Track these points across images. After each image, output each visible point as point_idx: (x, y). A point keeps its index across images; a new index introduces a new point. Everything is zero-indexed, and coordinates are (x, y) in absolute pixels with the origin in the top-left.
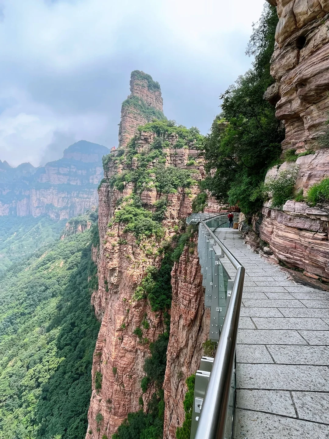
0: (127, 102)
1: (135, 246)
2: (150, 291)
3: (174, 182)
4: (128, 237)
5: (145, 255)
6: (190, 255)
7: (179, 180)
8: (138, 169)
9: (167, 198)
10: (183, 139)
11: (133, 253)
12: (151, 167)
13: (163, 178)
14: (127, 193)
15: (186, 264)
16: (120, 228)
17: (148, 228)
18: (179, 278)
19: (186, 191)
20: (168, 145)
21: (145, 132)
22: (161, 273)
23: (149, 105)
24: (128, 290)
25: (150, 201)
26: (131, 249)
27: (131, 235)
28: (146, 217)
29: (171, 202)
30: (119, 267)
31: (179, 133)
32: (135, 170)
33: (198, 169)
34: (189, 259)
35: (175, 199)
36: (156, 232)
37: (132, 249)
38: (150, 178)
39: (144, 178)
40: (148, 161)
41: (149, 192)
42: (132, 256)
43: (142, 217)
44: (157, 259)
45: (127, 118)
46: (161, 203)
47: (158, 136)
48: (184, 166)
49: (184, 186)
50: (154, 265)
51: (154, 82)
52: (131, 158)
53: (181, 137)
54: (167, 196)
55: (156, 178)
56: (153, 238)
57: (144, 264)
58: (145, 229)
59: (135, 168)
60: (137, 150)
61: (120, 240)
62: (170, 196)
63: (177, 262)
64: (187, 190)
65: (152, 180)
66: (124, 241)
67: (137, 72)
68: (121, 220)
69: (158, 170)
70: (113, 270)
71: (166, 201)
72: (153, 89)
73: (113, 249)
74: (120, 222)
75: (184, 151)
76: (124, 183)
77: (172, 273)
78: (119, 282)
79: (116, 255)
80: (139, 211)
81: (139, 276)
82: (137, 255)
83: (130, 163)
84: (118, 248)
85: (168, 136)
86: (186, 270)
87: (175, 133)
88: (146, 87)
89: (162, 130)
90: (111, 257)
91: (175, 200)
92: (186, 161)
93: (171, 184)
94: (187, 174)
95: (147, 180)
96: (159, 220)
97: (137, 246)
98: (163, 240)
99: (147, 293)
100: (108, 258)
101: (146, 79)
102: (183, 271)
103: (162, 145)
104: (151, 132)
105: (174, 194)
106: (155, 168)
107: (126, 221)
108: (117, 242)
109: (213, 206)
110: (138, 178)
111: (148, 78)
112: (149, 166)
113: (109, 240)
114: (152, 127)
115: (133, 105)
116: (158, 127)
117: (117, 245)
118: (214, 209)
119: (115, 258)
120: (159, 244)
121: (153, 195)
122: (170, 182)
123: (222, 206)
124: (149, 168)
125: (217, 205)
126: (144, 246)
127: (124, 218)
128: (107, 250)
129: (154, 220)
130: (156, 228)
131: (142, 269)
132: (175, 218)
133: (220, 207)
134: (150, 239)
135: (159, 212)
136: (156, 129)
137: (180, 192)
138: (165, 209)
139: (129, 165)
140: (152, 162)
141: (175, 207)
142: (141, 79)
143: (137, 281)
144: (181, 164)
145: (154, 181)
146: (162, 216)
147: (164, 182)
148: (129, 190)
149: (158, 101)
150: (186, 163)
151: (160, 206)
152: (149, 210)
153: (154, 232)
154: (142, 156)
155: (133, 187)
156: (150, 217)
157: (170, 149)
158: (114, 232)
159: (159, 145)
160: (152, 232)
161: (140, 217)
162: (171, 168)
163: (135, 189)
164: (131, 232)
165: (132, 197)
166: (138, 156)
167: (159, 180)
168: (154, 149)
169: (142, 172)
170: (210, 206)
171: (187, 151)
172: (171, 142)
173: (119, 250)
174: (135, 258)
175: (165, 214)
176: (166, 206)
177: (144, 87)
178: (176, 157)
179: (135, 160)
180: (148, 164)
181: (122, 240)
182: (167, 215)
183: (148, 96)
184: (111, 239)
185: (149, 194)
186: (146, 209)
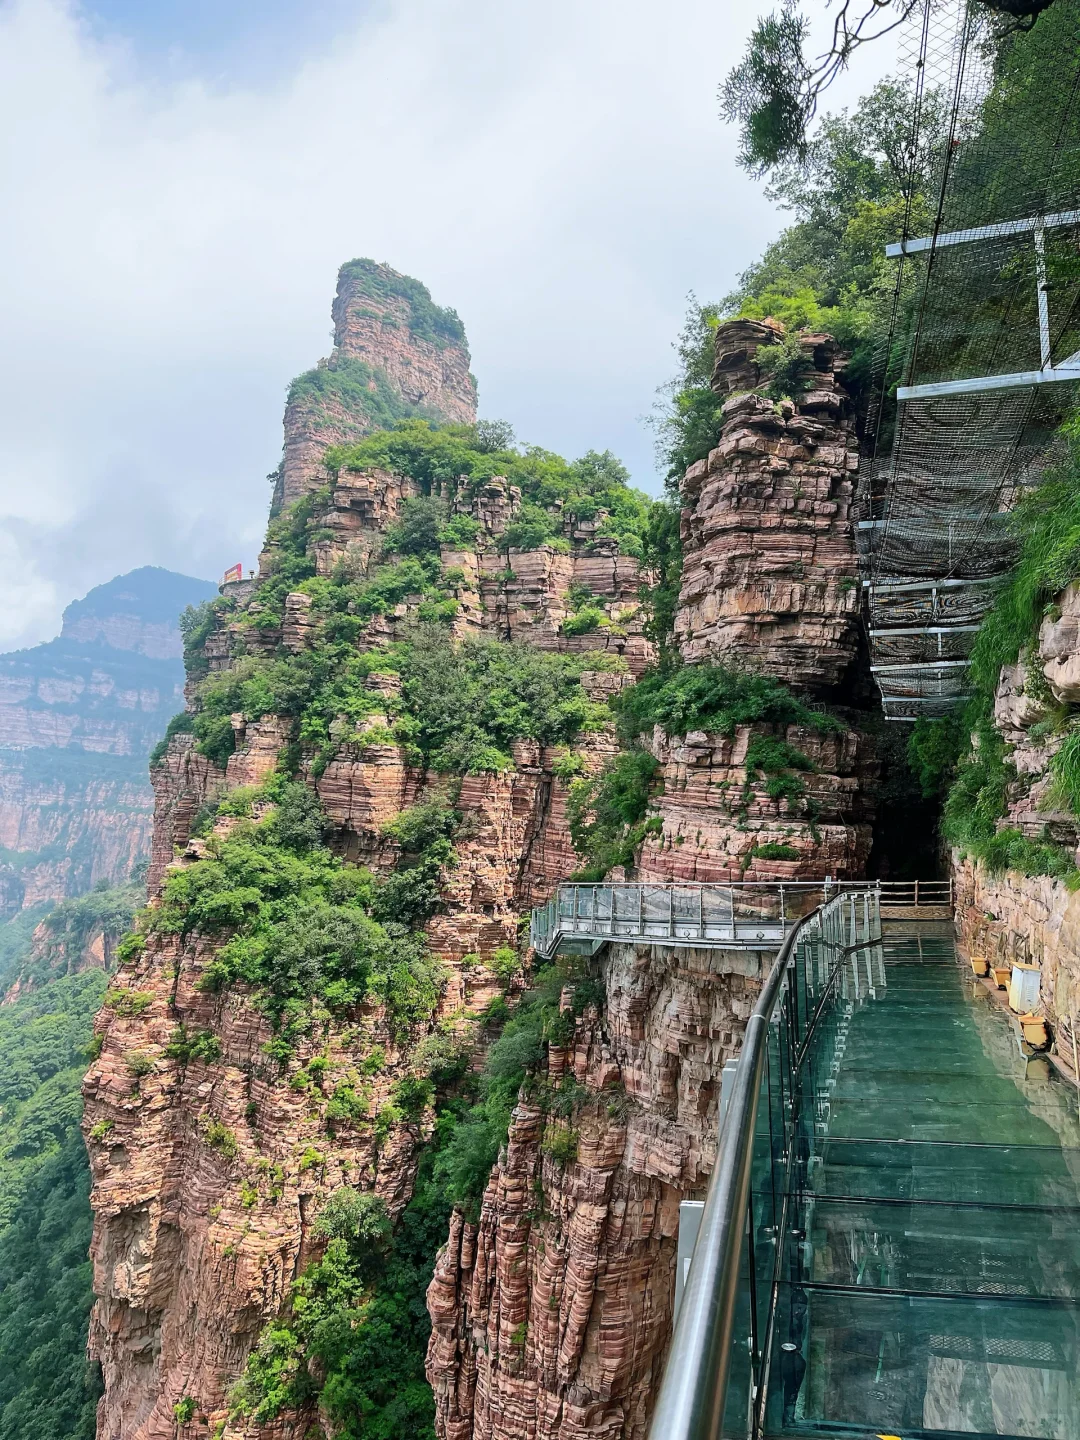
0: (313, 378)
1: (263, 1074)
2: (337, 1361)
3: (494, 716)
4: (227, 1018)
5: (316, 1123)
6: (550, 1172)
7: (523, 705)
8: (314, 649)
9: (458, 795)
10: (546, 506)
11: (252, 1116)
12: (378, 639)
13: (441, 693)
14: (244, 774)
15: (524, 1236)
16: (185, 964)
17: (346, 962)
18: (477, 1333)
19: (558, 760)
20: (467, 537)
21: (355, 470)
22: (410, 1236)
23: (415, 403)
24: (209, 1347)
25: (367, 815)
26: (236, 1093)
27: (243, 1005)
28: (339, 900)
29: (476, 819)
31: (523, 478)
32: (297, 655)
33: (621, 649)
34: (541, 1195)
35: (497, 804)
36: (390, 986)
37: (247, 1089)
38: (371, 694)
39: (343, 694)
40: (366, 610)
41: (362, 766)
42: (240, 1135)
43: (315, 902)
44: (390, 1150)
45: (308, 448)
46: (427, 822)
47: (424, 493)
48: (548, 635)
49: (546, 737)
50: (372, 1186)
51: (438, 311)
52: (283, 596)
53: (534, 498)
54: (459, 787)
55: (405, 694)
56: (369, 1021)
57: (308, 1181)
58: (324, 971)
59: (298, 646)
60: (314, 558)
61: (181, 1038)
62: (474, 789)
63: (469, 1214)
64: (562, 756)
65: (381, 703)
66: (202, 1044)
67: (363, 267)
68: (196, 917)
69: (421, 658)
70: (131, 1217)
71: (449, 812)
72: (433, 335)
73: (135, 1088)
74: (187, 929)
75: (548, 562)
76: (236, 720)
77: (436, 1301)
78: (163, 1294)
79: (150, 1128)
80: (297, 867)
81: (278, 1258)
82: (271, 1126)
83: (276, 620)
84: (167, 1081)
85: (472, 490)
86: (525, 1281)
87: (504, 480)
88: (403, 328)
89: (442, 466)
90: (118, 1140)
91: (497, 809)
92: (562, 613)
93: (481, 725)
94: (561, 674)
95: (354, 703)
96: (408, 916)
97: (273, 1070)
98: (430, 1031)
99: (318, 1366)
100: (104, 1147)
101: (404, 295)
102: (506, 1292)
103: (440, 536)
104: (386, 473)
105: (495, 777)
106: (401, 644)
107: (222, 925)
108: (162, 1045)
109: (699, 833)
110: (306, 692)
111: (410, 292)
112: (370, 635)
113: (116, 1034)
114: (391, 451)
115: (340, 394)
116: (421, 450)
117: (158, 1063)
118: (704, 852)
119: (143, 1146)
120: (402, 1056)
121: (383, 781)
122: (475, 716)
123: (758, 830)
124: (370, 643)
125: (725, 825)
126: (316, 1072)
127: (212, 910)
128: (98, 1097)
129: (383, 915)
130: (389, 966)
131: (298, 1211)
132: (499, 906)
133: (743, 841)
134: (354, 1025)
135: (411, 874)
136: (412, 461)
137: (525, 766)
138: (445, 854)
139: (271, 634)
140: (386, 617)
141: (501, 848)
142: (379, 296)
143: (260, 1290)
144: (534, 626)
145: (389, 706)
146: (425, 896)
147: (442, 712)
148: (256, 759)
149: (453, 387)
150: (561, 623)
151: (416, 840)
152: (360, 865)
153: (378, 988)
154: (340, 585)
155: (284, 739)
156: (364, 905)
157: (480, 556)
158: (151, 989)
159: (422, 536)
160: (364, 986)
161: (301, 903)
162: (483, 648)
163: (291, 751)
164: (242, 987)
165: (270, 795)
166: (316, 587)
167: (420, 702)
168: (397, 554)
169: (330, 663)
170: (674, 833)
171: (566, 565)
172: (486, 521)
173: (171, 1092)
174: (258, 1144)
175: (444, 884)
176: (447, 838)
177: (394, 326)
178: (508, 592)
179: (298, 602)
180: (365, 627)
181: (190, 1034)
182: (454, 892)
183: (409, 363)
184: (127, 1029)
185: (362, 776)
186: (341, 859)
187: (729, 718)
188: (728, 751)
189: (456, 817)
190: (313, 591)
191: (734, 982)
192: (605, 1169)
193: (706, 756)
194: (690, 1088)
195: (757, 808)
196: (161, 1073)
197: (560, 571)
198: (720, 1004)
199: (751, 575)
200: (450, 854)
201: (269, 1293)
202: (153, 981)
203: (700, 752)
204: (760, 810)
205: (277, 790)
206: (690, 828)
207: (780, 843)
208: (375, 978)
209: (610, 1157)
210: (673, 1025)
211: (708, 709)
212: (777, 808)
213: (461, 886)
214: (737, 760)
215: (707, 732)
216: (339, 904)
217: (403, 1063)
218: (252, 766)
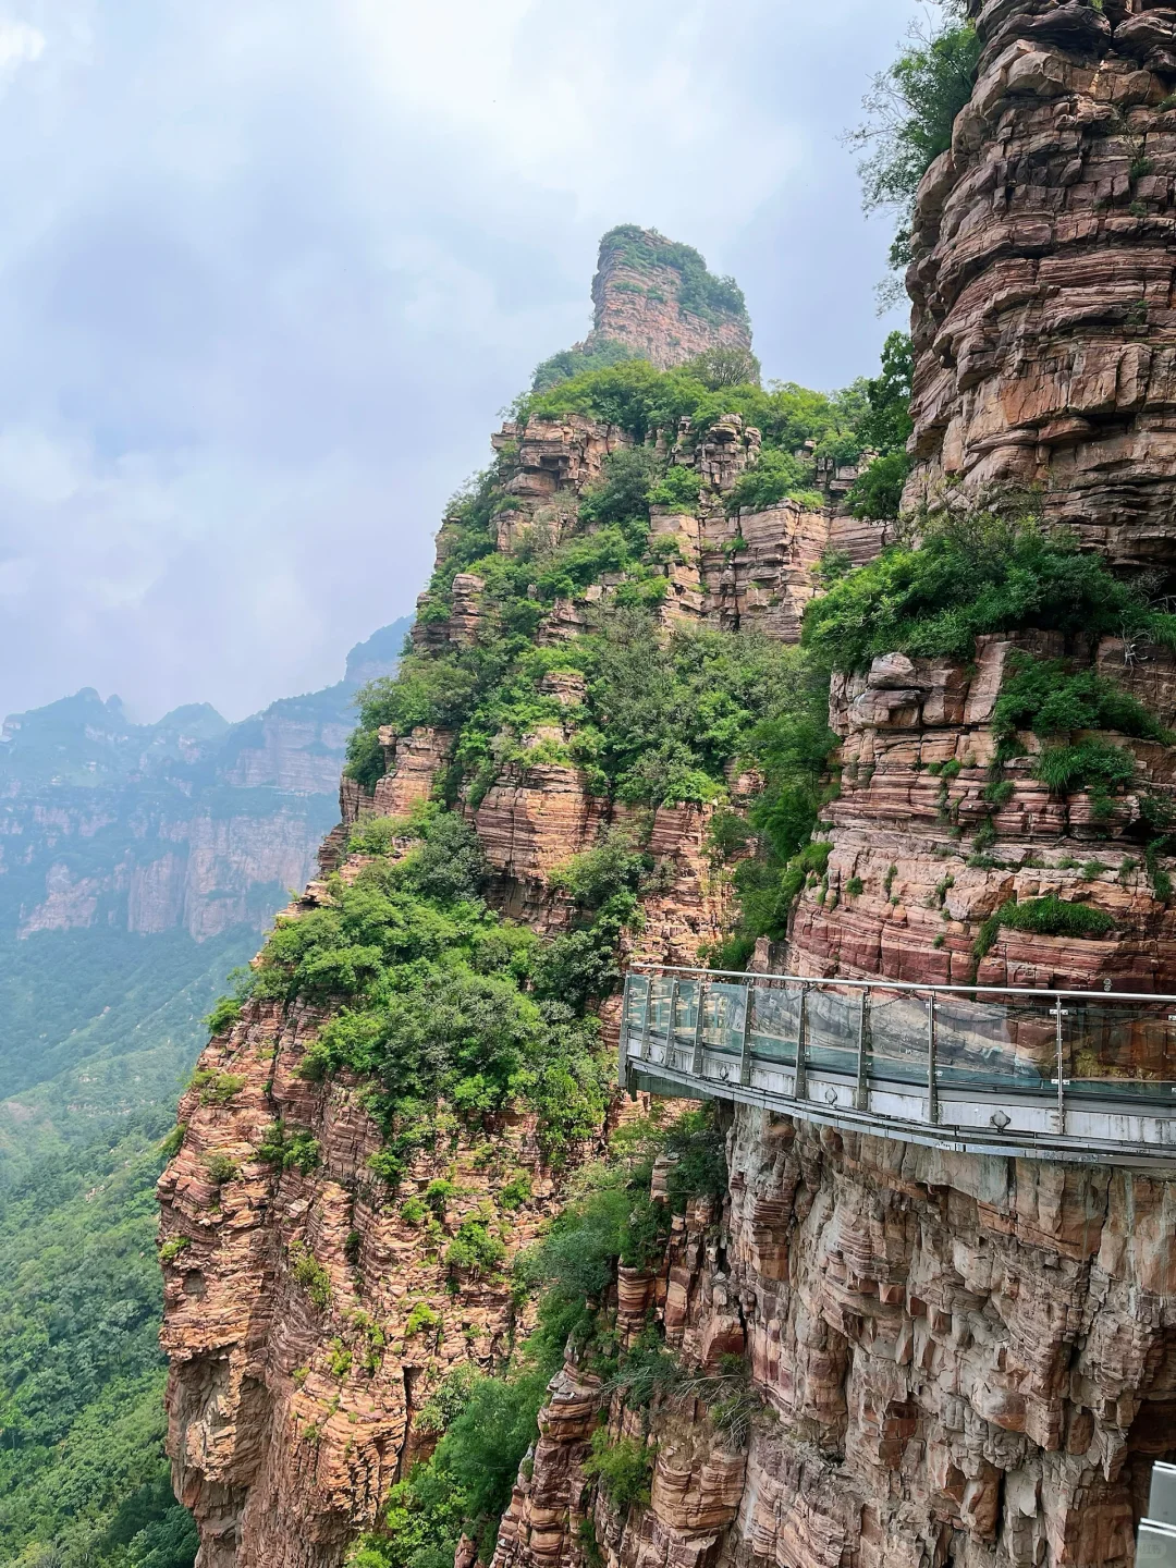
1: (367, 1197)
3: (705, 728)
4: (330, 1117)
5: (434, 1269)
7: (744, 713)
8: (484, 644)
9: (649, 834)
10: (792, 449)
11: (354, 1250)
12: (563, 631)
13: (635, 698)
14: (390, 802)
16: (284, 1042)
17: (484, 1052)
20: (686, 495)
21: (547, 419)
24: (290, 1552)
25: (530, 857)
26: (335, 1217)
27: (348, 1097)
28: (486, 968)
29: (671, 867)
30: (252, 1347)
31: (764, 416)
36: (542, 1088)
37: (350, 1212)
38: (543, 699)
39: (510, 700)
40: (551, 592)
41: (526, 792)
42: (338, 1273)
44: (530, 1316)
46: (607, 869)
48: (789, 621)
50: (504, 1363)
51: (714, 283)
53: (778, 440)
54: (650, 822)
55: (590, 701)
56: (515, 1133)
57: (417, 1348)
58: (456, 1062)
60: (495, 534)
61: (277, 1138)
62: (669, 826)
65: (555, 711)
66: (299, 1148)
67: (626, 235)
68: (300, 980)
69: (618, 656)
70: (204, 1368)
71: (637, 856)
72: (706, 309)
73: (215, 1199)
74: (288, 996)
75: (791, 522)
76: (385, 735)
78: (248, 1466)
79: (234, 1252)
80: (433, 921)
81: (372, 1451)
82: (374, 1267)
83: (443, 611)
84: (257, 1192)
85: (695, 435)
87: (738, 419)
89: (659, 408)
90: (192, 1263)
92: (807, 591)
93: (683, 741)
95: (524, 712)
96: (575, 994)
97: (379, 1191)
100: (176, 1272)
101: (674, 264)
103: (650, 495)
104: (587, 420)
105: (700, 810)
106: (592, 637)
107: (331, 993)
108: (254, 1144)
109: (893, 872)
110: (466, 698)
111: (681, 261)
112: (552, 625)
113: (198, 1126)
114: (594, 392)
116: (635, 389)
117: (245, 1168)
118: (898, 912)
119: (223, 1275)
120: (557, 1186)
121: (554, 814)
122: (676, 727)
123: (1016, 867)
124: (551, 635)
125: (945, 854)
126: (436, 1201)
127: (317, 974)
128: (174, 1206)
129: (545, 990)
130: (543, 1059)
131: (401, 1389)
133: (981, 889)
134: (494, 1139)
135: (581, 938)
136: (620, 405)
137: (743, 797)
138: (628, 913)
139: (439, 629)
140: (575, 603)
141: (706, 907)
142: (644, 266)
143: (346, 1492)
144: (769, 609)
145: (566, 715)
146: (597, 969)
147: (635, 724)
148: (405, 782)
150: (806, 604)
151: (591, 891)
152: (522, 922)
153: (526, 1091)
154: (520, 565)
155: (441, 758)
156: (520, 976)
157: (702, 521)
158: (242, 1070)
159: (626, 496)
160: (505, 1087)
161: (434, 969)
162: (698, 641)
163: (449, 774)
164: (348, 1077)
165: (417, 828)
166: (490, 566)
167: (608, 710)
168: (596, 523)
169: (499, 661)
170: (846, 873)
171: (817, 526)
172: (712, 475)
173: (262, 1207)
174: (358, 1290)
175: (626, 953)
176: (632, 891)
177: (661, 300)
178: (737, 567)
179: (466, 586)
180: (546, 615)
181: (287, 1133)
182: (638, 964)
183: (677, 343)
184: (211, 1120)
185: (524, 806)
186: (494, 914)
187: (962, 623)
188: (960, 693)
189: (644, 864)
190: (487, 572)
191: (955, 1205)
192: (699, 1532)
193: (909, 706)
194: (868, 1408)
195: (1017, 817)
196: (249, 1181)
197: (808, 535)
198: (927, 1244)
199: (1030, 338)
200: (635, 913)
201: (360, 1495)
202: (246, 1061)
203: (894, 699)
204: (1024, 820)
205: (426, 823)
206: (875, 861)
207: (1067, 896)
208: (523, 1076)
209: (710, 1508)
210: (833, 1270)
211: (920, 606)
212: (1066, 814)
213: (647, 957)
214: (976, 711)
215: (913, 655)
216: (486, 973)
217: (557, 1195)
218: (398, 792)
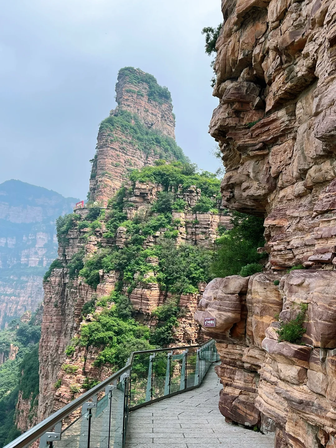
0: (110, 121)
3: (191, 273)
4: (103, 375)
7: (202, 270)
9: (179, 301)
10: (210, 197)
12: (150, 244)
13: (173, 265)
14: (104, 291)
16: (88, 356)
17: (142, 358)
20: (182, 207)
21: (142, 182)
23: (149, 128)
25: (147, 307)
27: (109, 371)
28: (138, 337)
29: (185, 310)
31: (202, 186)
32: (122, 249)
35: (192, 305)
36: (157, 367)
38: (148, 264)
39: (138, 264)
40: (146, 233)
41: (146, 290)
43: (131, 338)
45: (108, 150)
46: (168, 311)
47: (166, 190)
48: (211, 244)
51: (160, 88)
52: (116, 227)
53: (206, 193)
54: (179, 298)
55: (160, 264)
58: (135, 360)
59: (122, 246)
60: (126, 213)
61: (87, 382)
62: (185, 300)
65: (152, 268)
66: (95, 383)
68: (92, 341)
69: (165, 251)
71: (176, 307)
72: (157, 99)
73: (73, 398)
74: (89, 345)
75: (211, 217)
76: (101, 272)
79: (77, 411)
80: (125, 325)
83: (113, 235)
85: (183, 190)
87: (195, 187)
88: (145, 96)
89: (173, 180)
91: (192, 307)
92: (215, 236)
93: (187, 277)
96: (161, 343)
101: (146, 82)
103: (172, 207)
104: (153, 183)
105: (192, 295)
106: (158, 246)
107: (101, 344)
108: (81, 384)
110: (125, 263)
111: (148, 80)
112: (147, 242)
113: (66, 379)
114: (154, 175)
115: (120, 127)
116: (165, 174)
117: (80, 390)
119: (75, 417)
121: (153, 296)
122: (185, 273)
124: (147, 245)
127: (98, 339)
128: (60, 400)
129: (153, 343)
132: (192, 341)
134: (145, 379)
135: (163, 329)
136: (162, 178)
137: (202, 292)
138: (174, 322)
139: (111, 240)
140: (153, 236)
141: (193, 320)
142: (136, 83)
144: (205, 240)
145: (155, 269)
146: (167, 336)
147: (173, 272)
148: (108, 286)
149: (165, 120)
150: (215, 240)
151: (165, 317)
152: (144, 324)
154: (136, 224)
155: (117, 279)
156: (146, 338)
157: (186, 214)
158: (77, 365)
159: (166, 206)
161: (127, 337)
162: (187, 248)
163: (119, 284)
164: (108, 365)
165: (113, 299)
166: (128, 225)
167: (165, 268)
168: (156, 213)
169: (134, 253)
171: (217, 218)
172: (188, 201)
175: (174, 332)
176: (175, 316)
177: (142, 95)
178: (196, 228)
179: (122, 230)
180: (146, 240)
181: (90, 381)
182: (177, 335)
183: (148, 111)
184: (70, 378)
185: (146, 294)
186: (138, 322)
189: (178, 309)
196: (81, 393)
197: (215, 221)
200: (176, 322)
202: (78, 362)
205: (115, 298)
213: (180, 333)
218: (106, 289)
